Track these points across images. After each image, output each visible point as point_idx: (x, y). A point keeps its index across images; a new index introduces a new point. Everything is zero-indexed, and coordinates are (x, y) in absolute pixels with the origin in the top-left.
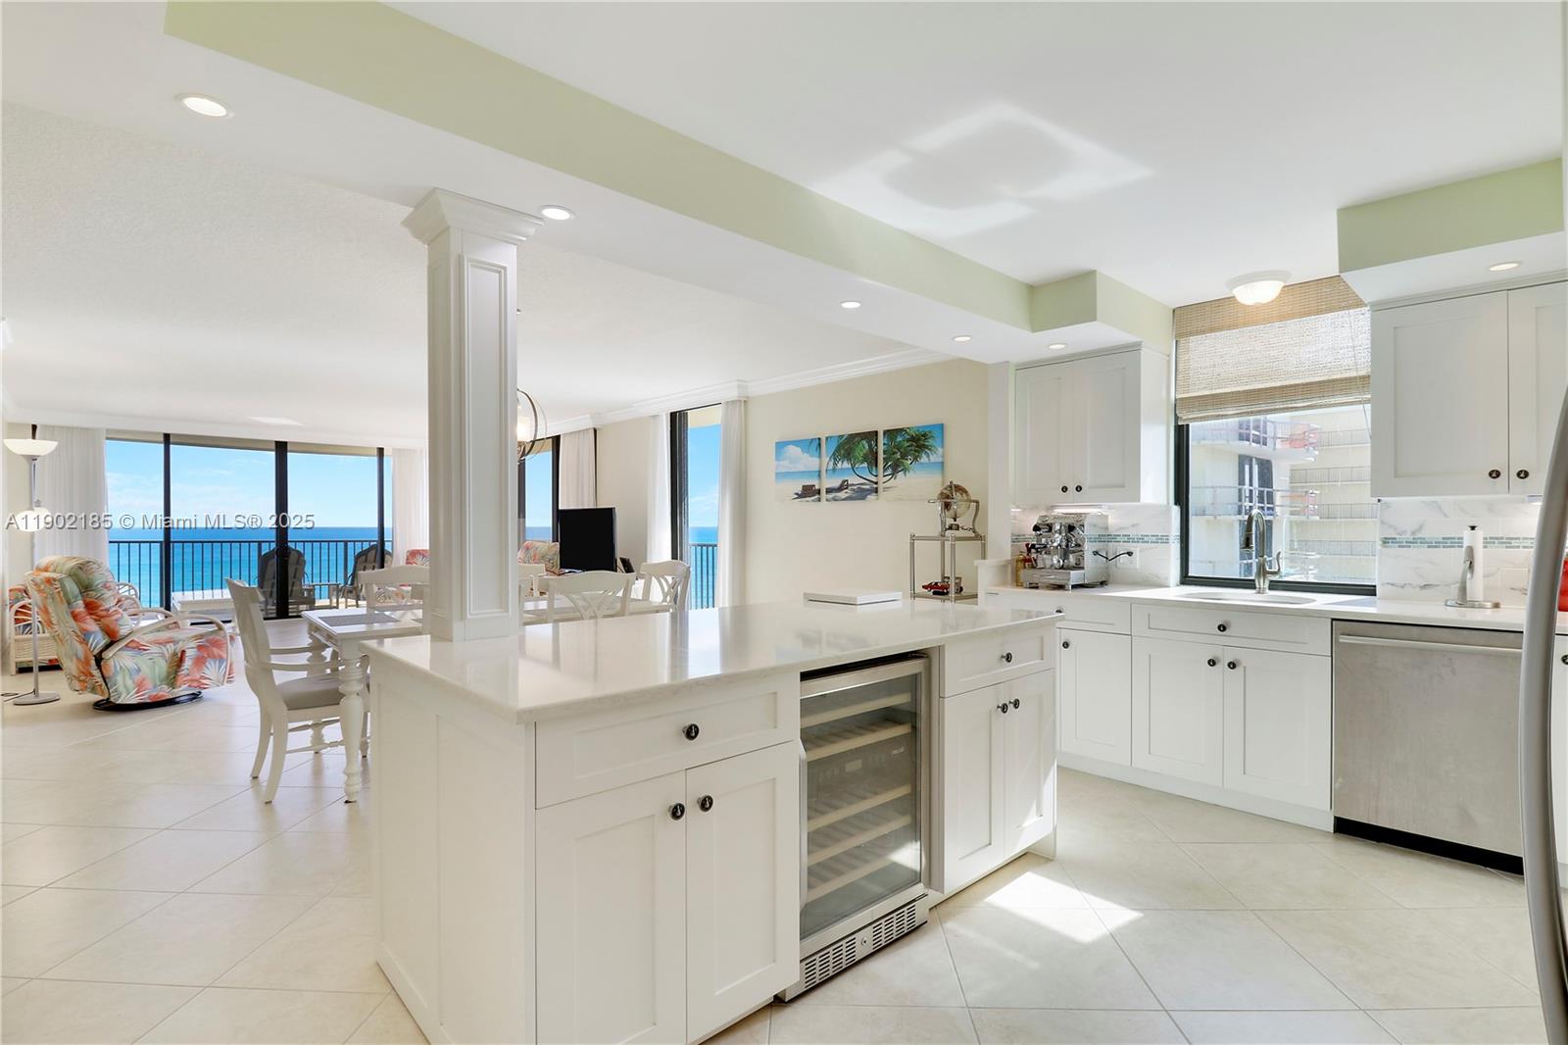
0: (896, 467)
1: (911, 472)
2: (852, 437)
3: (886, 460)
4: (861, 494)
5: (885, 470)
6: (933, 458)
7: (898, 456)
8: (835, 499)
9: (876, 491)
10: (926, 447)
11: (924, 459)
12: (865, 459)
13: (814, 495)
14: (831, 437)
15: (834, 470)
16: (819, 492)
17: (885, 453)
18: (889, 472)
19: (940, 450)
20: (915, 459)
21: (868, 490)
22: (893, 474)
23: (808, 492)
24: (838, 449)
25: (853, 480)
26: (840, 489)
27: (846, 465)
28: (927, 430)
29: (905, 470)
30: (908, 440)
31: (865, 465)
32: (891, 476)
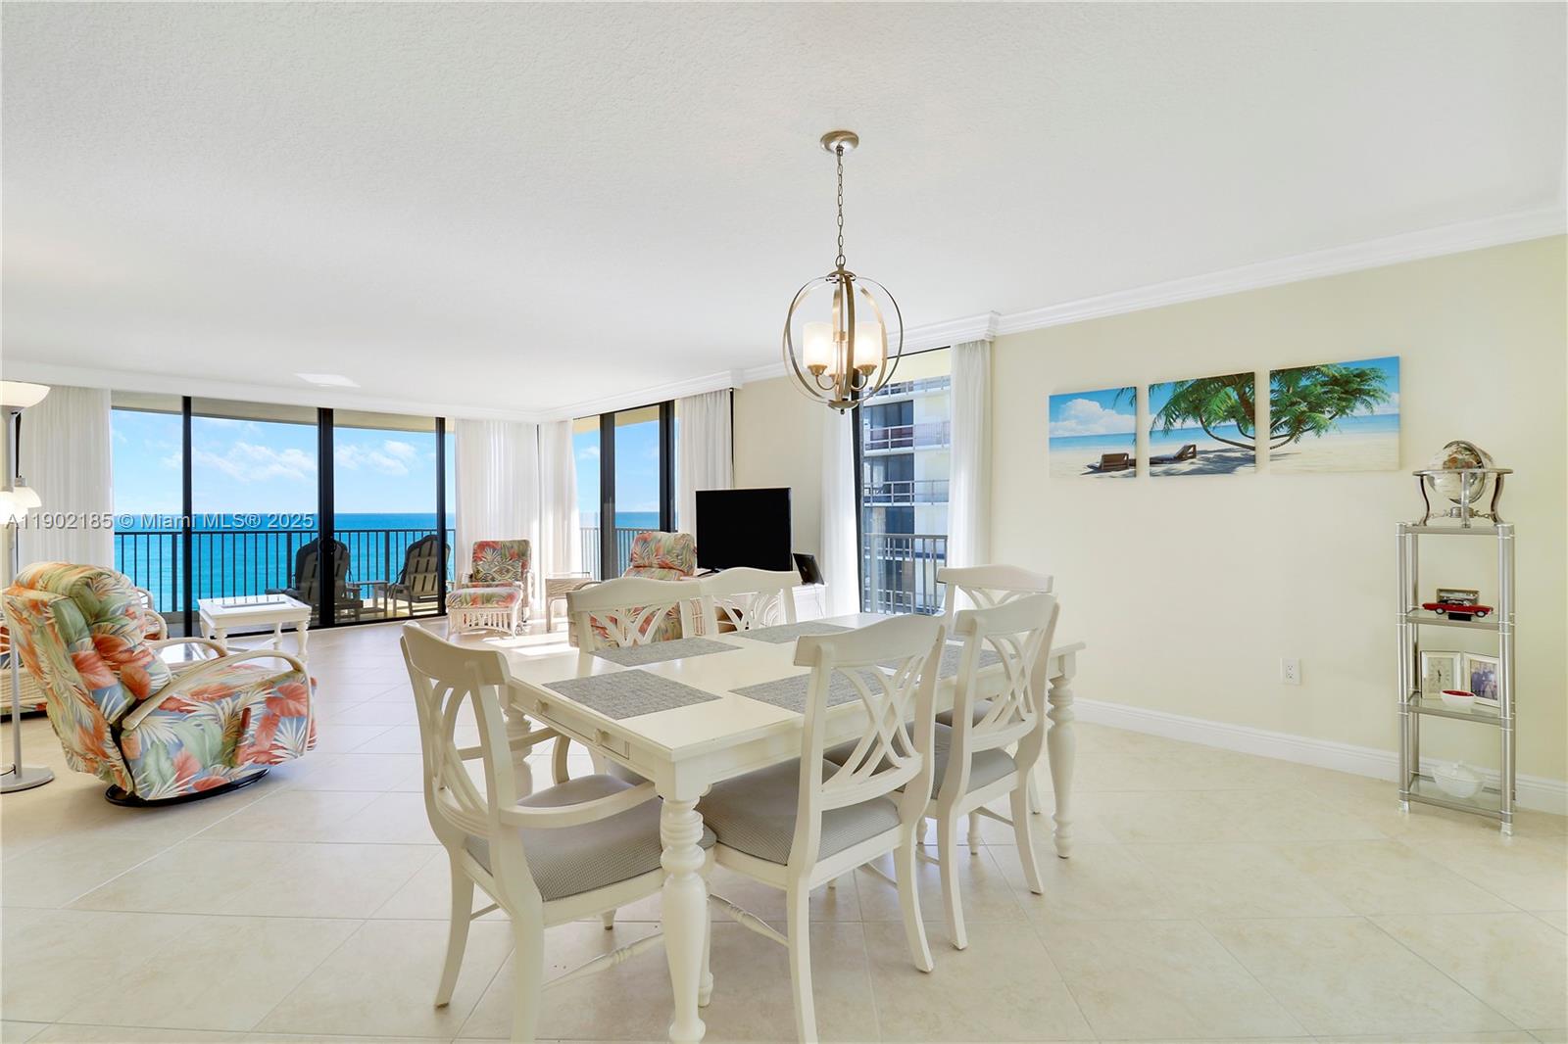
0: (1297, 426)
1: (1331, 431)
2: (1202, 385)
3: (1276, 415)
4: (1223, 465)
5: (1274, 427)
6: (1379, 409)
7: (1303, 407)
8: (1168, 473)
9: (1252, 460)
10: (1361, 392)
11: (1360, 409)
12: (1231, 413)
13: (1126, 468)
14: (1159, 385)
15: (1166, 431)
16: (1133, 463)
17: (1273, 403)
18: (1284, 431)
19: (1395, 396)
20: (1342, 411)
21: (1236, 459)
22: (1292, 436)
23: (1114, 463)
24: (1175, 401)
25: (1205, 444)
26: (1180, 458)
27: (1191, 423)
28: (1365, 368)
29: (1318, 428)
30: (1324, 384)
31: (1233, 422)
32: (1288, 438)
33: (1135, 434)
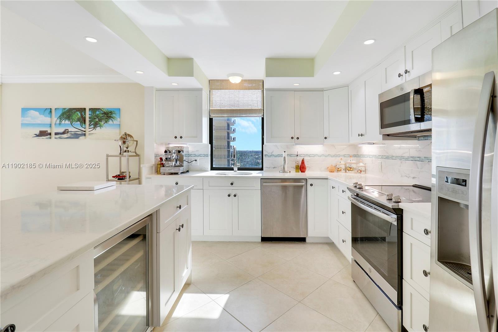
0: (96, 125)
1: (104, 128)
2: (71, 110)
3: (90, 121)
4: (76, 136)
5: (90, 125)
6: (115, 122)
7: (97, 120)
8: (60, 138)
9: (85, 135)
10: (111, 117)
11: (110, 122)
12: (79, 120)
13: (47, 136)
14: (58, 109)
15: (60, 124)
16: (50, 134)
17: (90, 118)
18: (92, 126)
19: (119, 119)
20: (106, 122)
21: (80, 134)
22: (94, 128)
23: (43, 134)
24: (63, 114)
25: (71, 129)
26: (64, 133)
27: (67, 122)
28: (112, 110)
29: (101, 126)
30: (102, 114)
31: (79, 123)
32: (93, 129)
33: (51, 124)
